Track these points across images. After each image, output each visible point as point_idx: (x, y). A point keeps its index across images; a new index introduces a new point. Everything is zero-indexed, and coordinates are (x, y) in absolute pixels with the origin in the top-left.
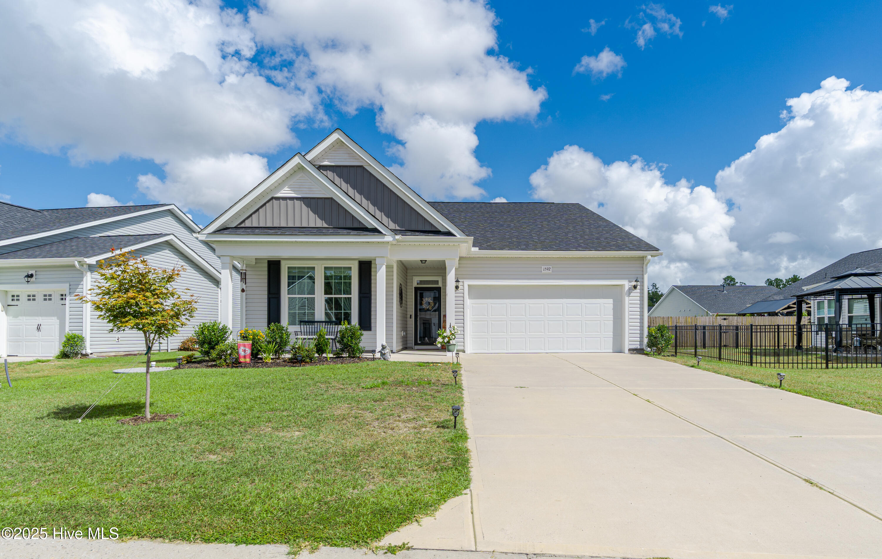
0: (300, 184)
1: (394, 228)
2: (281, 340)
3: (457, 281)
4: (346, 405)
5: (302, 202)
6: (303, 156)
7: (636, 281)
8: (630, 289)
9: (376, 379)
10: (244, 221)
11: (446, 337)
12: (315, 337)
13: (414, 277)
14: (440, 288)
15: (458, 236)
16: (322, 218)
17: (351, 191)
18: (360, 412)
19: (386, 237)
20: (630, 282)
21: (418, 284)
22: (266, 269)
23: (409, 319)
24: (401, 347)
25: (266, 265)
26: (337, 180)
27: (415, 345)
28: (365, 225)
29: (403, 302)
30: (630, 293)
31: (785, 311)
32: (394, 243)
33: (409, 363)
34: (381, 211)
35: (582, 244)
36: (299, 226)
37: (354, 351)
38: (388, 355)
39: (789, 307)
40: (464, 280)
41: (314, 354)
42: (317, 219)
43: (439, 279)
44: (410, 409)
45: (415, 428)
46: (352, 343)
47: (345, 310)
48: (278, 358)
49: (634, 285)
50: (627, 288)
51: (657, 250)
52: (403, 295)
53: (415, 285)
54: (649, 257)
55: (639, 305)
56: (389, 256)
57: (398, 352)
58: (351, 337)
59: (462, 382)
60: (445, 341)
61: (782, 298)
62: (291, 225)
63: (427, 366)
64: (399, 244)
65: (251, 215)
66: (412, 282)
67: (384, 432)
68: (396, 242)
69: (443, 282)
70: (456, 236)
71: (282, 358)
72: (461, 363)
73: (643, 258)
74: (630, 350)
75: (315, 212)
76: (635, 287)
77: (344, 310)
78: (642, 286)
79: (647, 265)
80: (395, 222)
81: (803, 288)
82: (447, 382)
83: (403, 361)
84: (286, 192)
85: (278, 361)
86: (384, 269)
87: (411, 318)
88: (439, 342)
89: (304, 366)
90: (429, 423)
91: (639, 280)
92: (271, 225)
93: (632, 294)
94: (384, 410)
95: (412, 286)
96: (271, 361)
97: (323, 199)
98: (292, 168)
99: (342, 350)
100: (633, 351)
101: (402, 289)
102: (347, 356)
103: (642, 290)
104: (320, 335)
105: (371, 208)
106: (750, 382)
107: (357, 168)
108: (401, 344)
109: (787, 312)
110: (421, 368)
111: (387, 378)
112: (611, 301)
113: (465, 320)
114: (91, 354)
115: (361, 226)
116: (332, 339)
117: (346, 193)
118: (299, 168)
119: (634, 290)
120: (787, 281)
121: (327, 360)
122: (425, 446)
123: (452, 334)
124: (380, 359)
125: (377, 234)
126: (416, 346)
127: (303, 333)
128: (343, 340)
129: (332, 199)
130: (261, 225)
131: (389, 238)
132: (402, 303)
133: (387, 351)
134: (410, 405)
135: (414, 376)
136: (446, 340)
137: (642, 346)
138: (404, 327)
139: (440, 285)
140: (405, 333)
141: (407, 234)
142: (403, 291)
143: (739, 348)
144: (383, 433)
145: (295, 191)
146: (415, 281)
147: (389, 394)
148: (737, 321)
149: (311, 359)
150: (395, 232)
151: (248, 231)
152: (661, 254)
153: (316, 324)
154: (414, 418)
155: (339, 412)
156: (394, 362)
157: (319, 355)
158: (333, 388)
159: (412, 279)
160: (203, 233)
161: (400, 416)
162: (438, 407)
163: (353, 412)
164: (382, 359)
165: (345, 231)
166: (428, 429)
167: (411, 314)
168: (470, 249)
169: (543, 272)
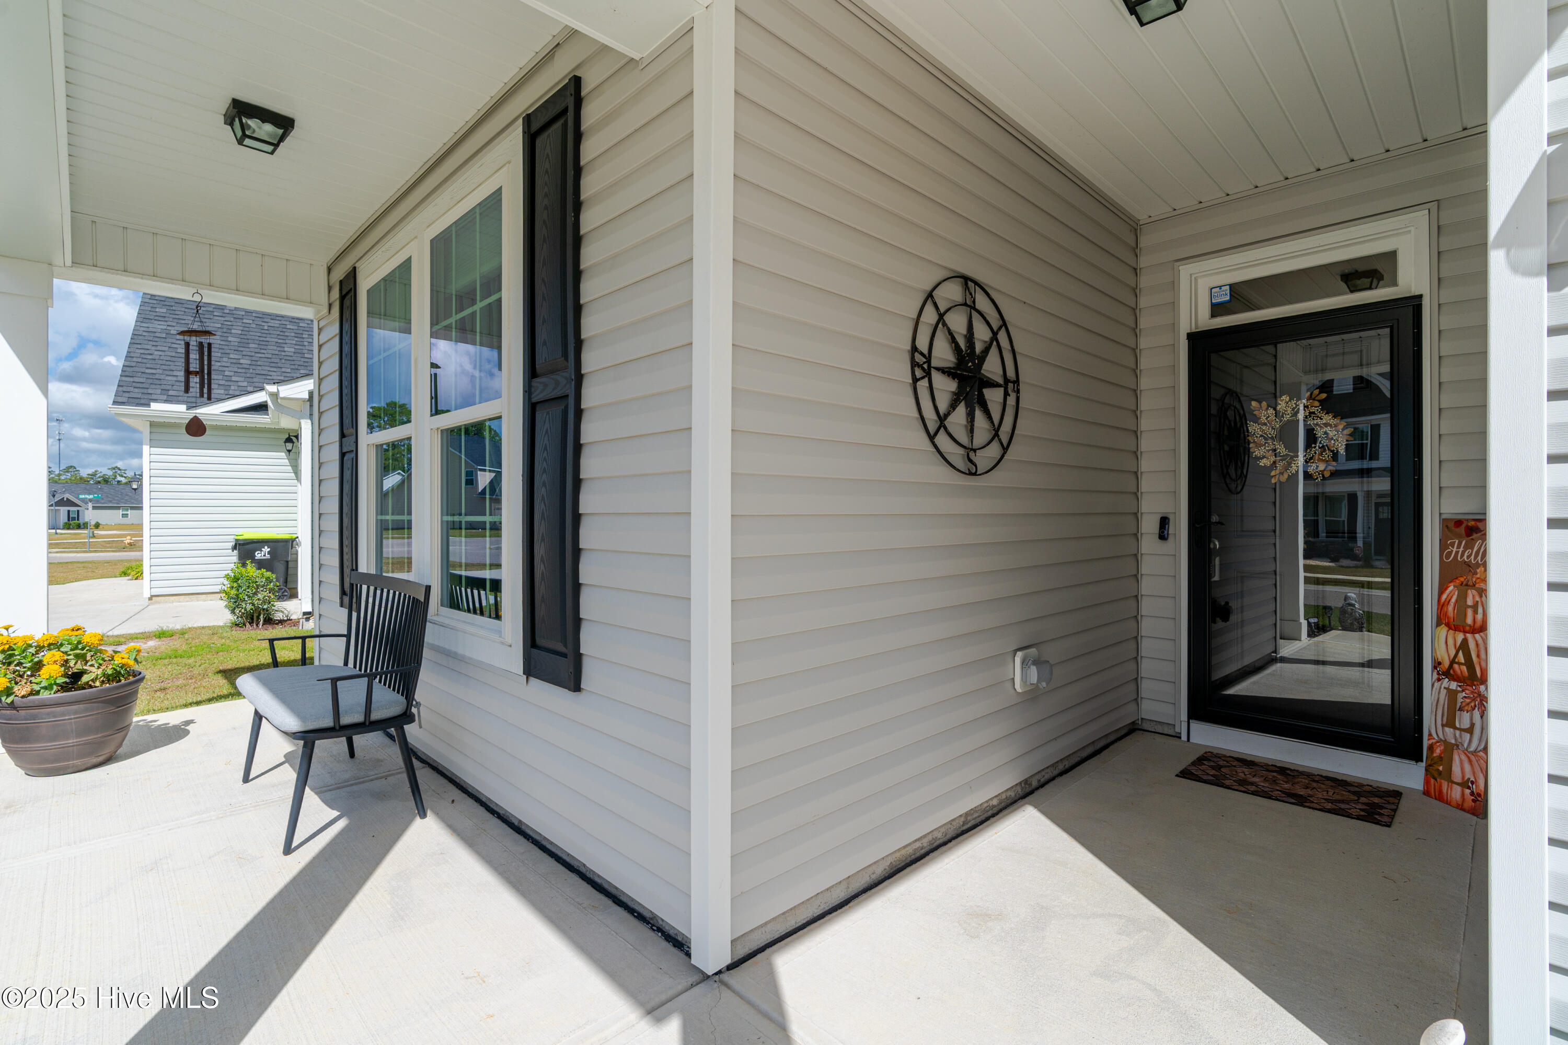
13: (1185, 271)
21: (1216, 308)
23: (1149, 543)
43: (1406, 247)
53: (1194, 317)
87: (1163, 537)
95: (1174, 327)
126: (1196, 726)
139: (1413, 281)
146: (1197, 294)
159: (1173, 285)
167: (1164, 508)
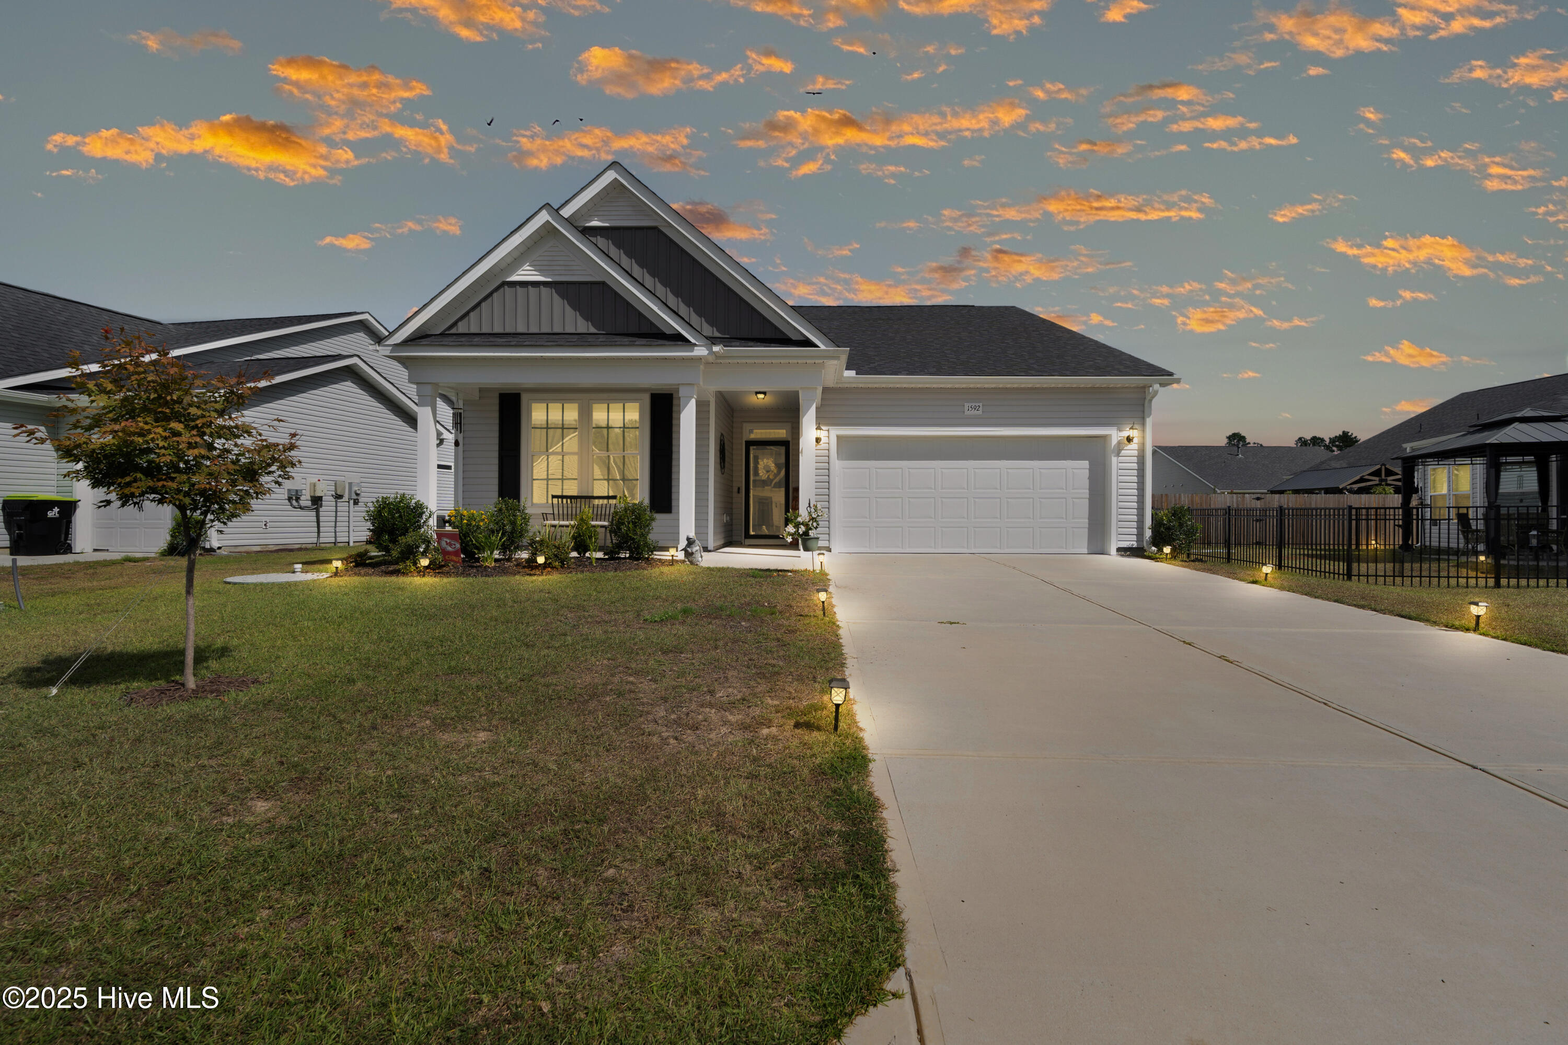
0: (550, 258)
1: (710, 334)
2: (513, 528)
3: (819, 429)
4: (605, 662)
5: (554, 290)
6: (557, 211)
7: (1132, 429)
8: (1119, 443)
9: (673, 602)
10: (455, 324)
11: (802, 524)
12: (572, 523)
13: (745, 424)
14: (789, 441)
15: (822, 347)
16: (587, 318)
17: (637, 271)
18: (631, 679)
19: (696, 348)
20: (1121, 430)
21: (750, 435)
22: (497, 408)
23: (735, 494)
24: (721, 542)
25: (497, 401)
26: (614, 252)
27: (746, 537)
28: (658, 328)
29: (727, 465)
30: (1120, 451)
32: (711, 359)
33: (736, 570)
34: (688, 304)
35: (1035, 366)
36: (548, 330)
37: (638, 547)
38: (698, 556)
39: (1362, 480)
40: (829, 427)
41: (568, 553)
42: (579, 318)
43: (787, 428)
44: (735, 673)
45: (745, 727)
46: (636, 534)
48: (509, 560)
49: (1127, 435)
50: (1114, 441)
51: (1171, 374)
52: (727, 454)
53: (746, 437)
54: (1157, 386)
55: (1137, 471)
56: (701, 383)
57: (716, 549)
58: (634, 523)
59: (835, 610)
60: (801, 531)
61: (1345, 465)
62: (534, 329)
63: (767, 577)
64: (719, 361)
65: (467, 314)
66: (741, 432)
67: (676, 738)
68: (714, 357)
69: (793, 433)
70: (817, 347)
71: (516, 560)
72: (827, 571)
73: (1143, 389)
74: (1119, 549)
75: (575, 306)
76: (1129, 439)
78: (1142, 437)
79: (1150, 401)
80: (711, 323)
81: (1404, 446)
82: (806, 610)
83: (725, 566)
84: (526, 273)
85: (507, 564)
86: (692, 405)
87: (738, 492)
88: (789, 534)
89: (549, 573)
90: (777, 712)
91: (1137, 426)
92: (500, 330)
93: (1123, 451)
94: (682, 674)
95: (742, 438)
96: (493, 564)
97: (589, 285)
98: (535, 230)
99: (619, 547)
100: (1126, 551)
101: (724, 444)
102: (628, 555)
103: (1142, 444)
104: (582, 519)
105: (672, 300)
106: (1397, 618)
107: (649, 231)
108: (721, 536)
109: (1358, 488)
110: (757, 580)
111: (694, 600)
112: (1086, 464)
113: (831, 495)
114: (219, 548)
115: (654, 331)
116: (602, 526)
117: (627, 272)
118: (548, 231)
119: (1126, 445)
120: (1333, 441)
121: (591, 563)
122: (770, 789)
123: (813, 518)
124: (683, 562)
125: (682, 343)
126: (746, 541)
127: (556, 517)
128: (620, 529)
129: (604, 283)
130: (484, 331)
131: (701, 351)
132: (724, 467)
133: (696, 548)
134: (734, 664)
135: (744, 596)
136: (802, 529)
137: (1141, 543)
138: (727, 507)
139: (789, 437)
140: (728, 518)
141: (733, 344)
142: (726, 447)
144: (672, 741)
145: (542, 272)
146: (746, 431)
147: (695, 636)
149: (563, 562)
150: (713, 340)
151: (463, 339)
153: (578, 500)
154: (744, 700)
155: (588, 679)
156: (709, 568)
157: (579, 554)
158: (589, 620)
159: (742, 428)
160: (386, 343)
161: (714, 691)
162: (792, 670)
163: (616, 679)
166: (774, 730)
167: (740, 485)
168: (842, 373)
169: (967, 413)
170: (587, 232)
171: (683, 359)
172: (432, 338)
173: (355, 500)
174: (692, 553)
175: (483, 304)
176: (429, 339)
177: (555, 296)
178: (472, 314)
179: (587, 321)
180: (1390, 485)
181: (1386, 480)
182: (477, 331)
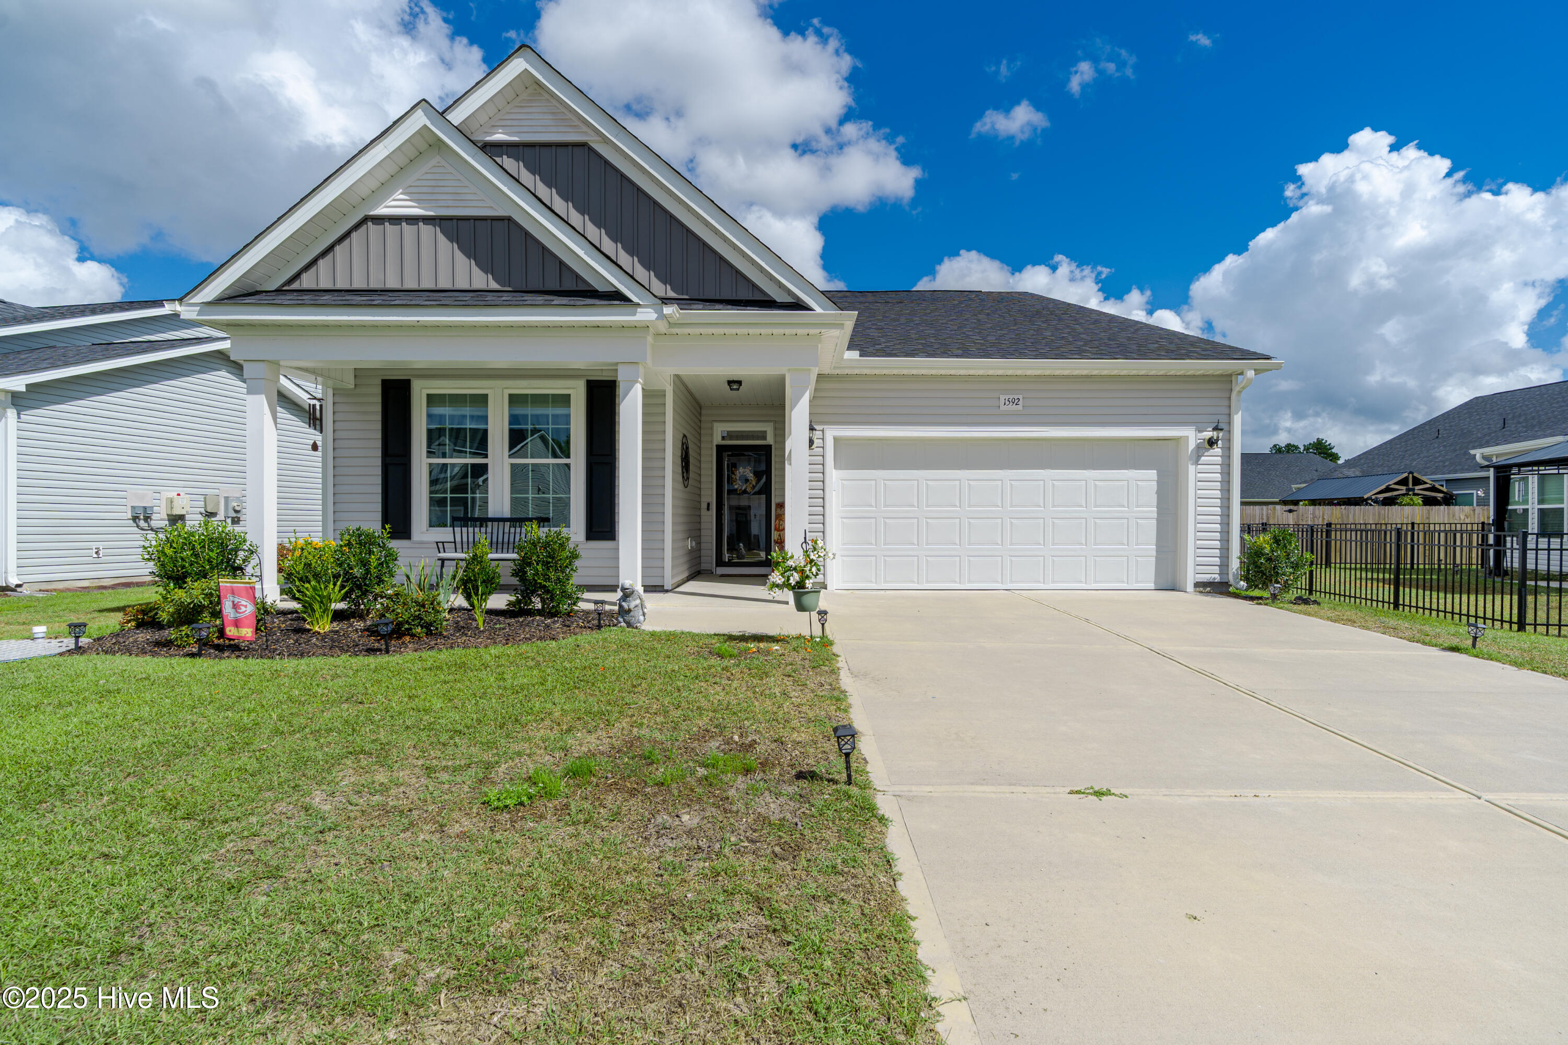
0: (433, 183)
1: (662, 294)
3: (812, 429)
5: (438, 229)
6: (442, 114)
7: (1216, 429)
8: (1198, 447)
10: (297, 276)
11: (795, 569)
13: (716, 425)
14: (770, 446)
15: (818, 310)
16: (486, 267)
19: (639, 310)
20: (1200, 431)
21: (723, 438)
22: (379, 399)
23: (704, 512)
24: (685, 575)
25: (378, 390)
26: (527, 177)
27: (716, 564)
28: (590, 285)
29: (691, 475)
30: (1199, 457)
31: (1381, 496)
32: (662, 327)
33: (693, 636)
36: (431, 286)
38: (638, 612)
39: (1388, 489)
40: (825, 427)
42: (475, 269)
43: (769, 428)
46: (549, 579)
47: (557, 493)
49: (1208, 437)
50: (1192, 445)
51: (1267, 358)
52: (691, 460)
53: (717, 440)
54: (1248, 373)
55: (1219, 484)
56: (650, 363)
57: (674, 587)
58: (546, 565)
60: (792, 582)
62: (410, 284)
63: (740, 654)
64: (675, 331)
65: (314, 262)
66: (712, 435)
68: (665, 322)
69: (775, 435)
70: (812, 310)
72: (832, 639)
73: (1227, 379)
74: (1197, 585)
75: (470, 252)
76: (1211, 443)
77: (555, 492)
78: (1229, 440)
79: (1240, 392)
80: (664, 280)
81: (1472, 452)
84: (397, 204)
86: (638, 390)
87: (708, 509)
91: (1221, 426)
93: (1203, 458)
95: (712, 441)
97: (489, 222)
98: (408, 140)
100: (1202, 586)
101: (687, 448)
103: (1228, 449)
107: (575, 149)
108: (685, 567)
109: (1385, 498)
112: (1152, 474)
113: (827, 515)
114: (20, 585)
115: (582, 287)
117: (546, 205)
118: (427, 142)
119: (1207, 450)
123: (811, 560)
124: (616, 621)
125: (618, 302)
126: (718, 569)
127: (458, 546)
129: (509, 219)
130: (339, 286)
131: (646, 315)
132: (688, 478)
133: (635, 603)
137: (1225, 576)
138: (693, 529)
139: (770, 440)
140: (694, 543)
141: (694, 307)
142: (691, 452)
143: (1333, 565)
145: (420, 202)
146: (718, 433)
148: (1313, 514)
149: (428, 626)
150: (666, 301)
151: (307, 298)
152: (1278, 367)
153: (490, 524)
156: (652, 636)
159: (712, 428)
160: (191, 301)
164: (623, 624)
165: (540, 299)
167: (709, 500)
168: (843, 354)
169: (1003, 408)
170: (491, 149)
171: (622, 327)
172: (262, 296)
173: (233, 519)
174: (630, 611)
175: (338, 248)
176: (257, 297)
177: (441, 238)
178: (321, 262)
179: (486, 272)
180: (1418, 495)
181: (1413, 490)
182: (329, 286)
